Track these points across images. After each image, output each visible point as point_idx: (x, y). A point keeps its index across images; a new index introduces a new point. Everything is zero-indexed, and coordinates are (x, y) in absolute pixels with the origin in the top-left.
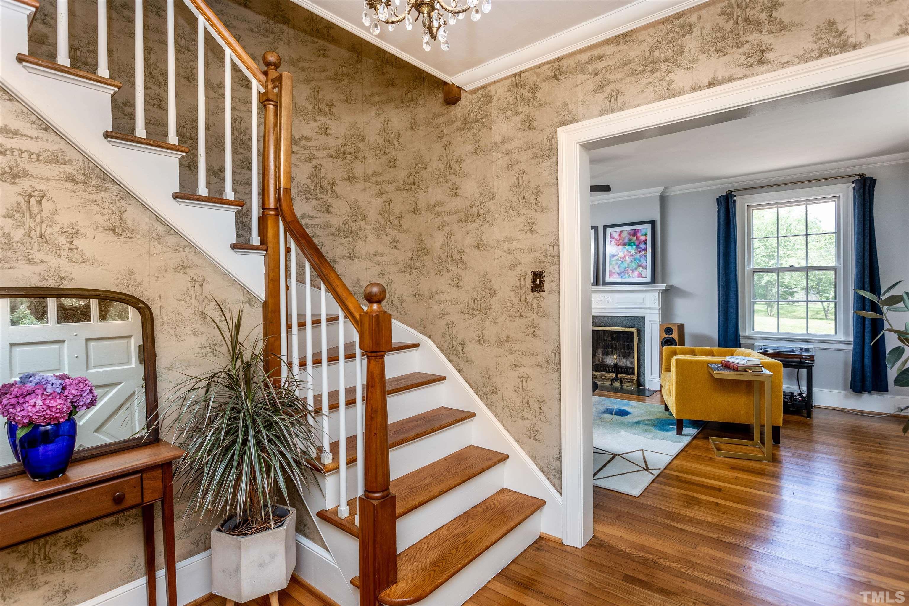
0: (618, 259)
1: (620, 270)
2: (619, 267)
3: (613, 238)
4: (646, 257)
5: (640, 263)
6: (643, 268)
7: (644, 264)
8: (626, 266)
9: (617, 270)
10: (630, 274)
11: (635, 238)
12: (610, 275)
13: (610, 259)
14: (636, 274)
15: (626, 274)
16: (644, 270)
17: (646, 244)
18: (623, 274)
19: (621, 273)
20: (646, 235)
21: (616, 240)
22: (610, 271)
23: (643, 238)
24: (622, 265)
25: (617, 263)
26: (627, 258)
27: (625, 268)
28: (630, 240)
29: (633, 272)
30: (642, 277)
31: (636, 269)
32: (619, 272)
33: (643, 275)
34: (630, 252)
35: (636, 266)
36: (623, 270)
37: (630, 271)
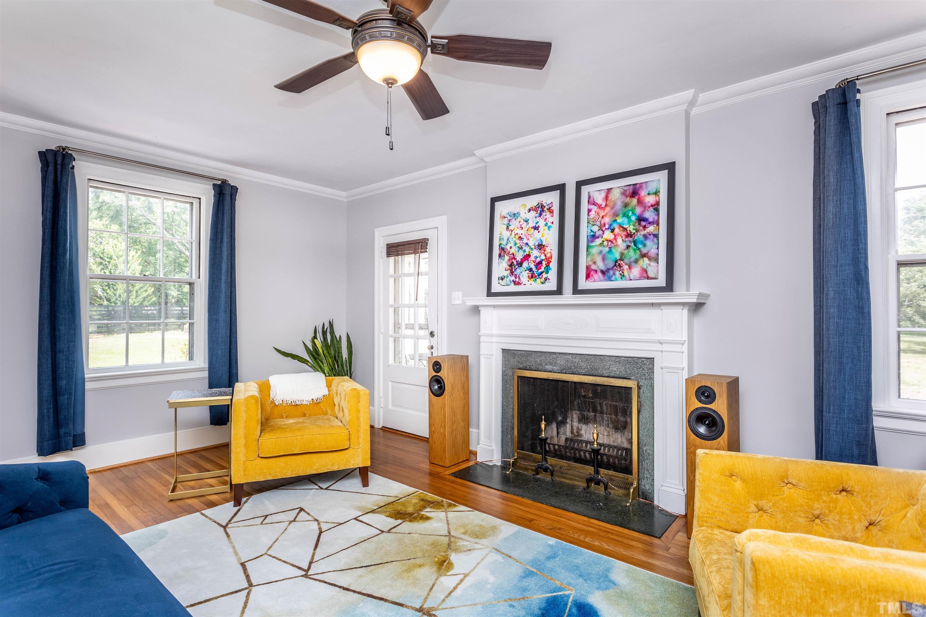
0: (602, 244)
1: (605, 265)
2: (604, 259)
3: (594, 204)
4: (656, 236)
5: (644, 251)
6: (650, 259)
7: (653, 252)
8: (618, 258)
9: (601, 265)
10: (626, 273)
11: (635, 201)
12: (588, 276)
13: (588, 247)
14: (636, 271)
15: (617, 273)
16: (653, 264)
17: (657, 210)
18: (611, 272)
19: (608, 270)
20: (656, 193)
21: (599, 207)
22: (588, 268)
23: (650, 200)
24: (610, 256)
25: (601, 252)
26: (620, 241)
27: (616, 261)
28: (626, 205)
29: (630, 267)
30: (648, 278)
31: (636, 261)
32: (603, 268)
33: (651, 274)
34: (625, 229)
35: (637, 256)
36: (611, 265)
37: (626, 267)
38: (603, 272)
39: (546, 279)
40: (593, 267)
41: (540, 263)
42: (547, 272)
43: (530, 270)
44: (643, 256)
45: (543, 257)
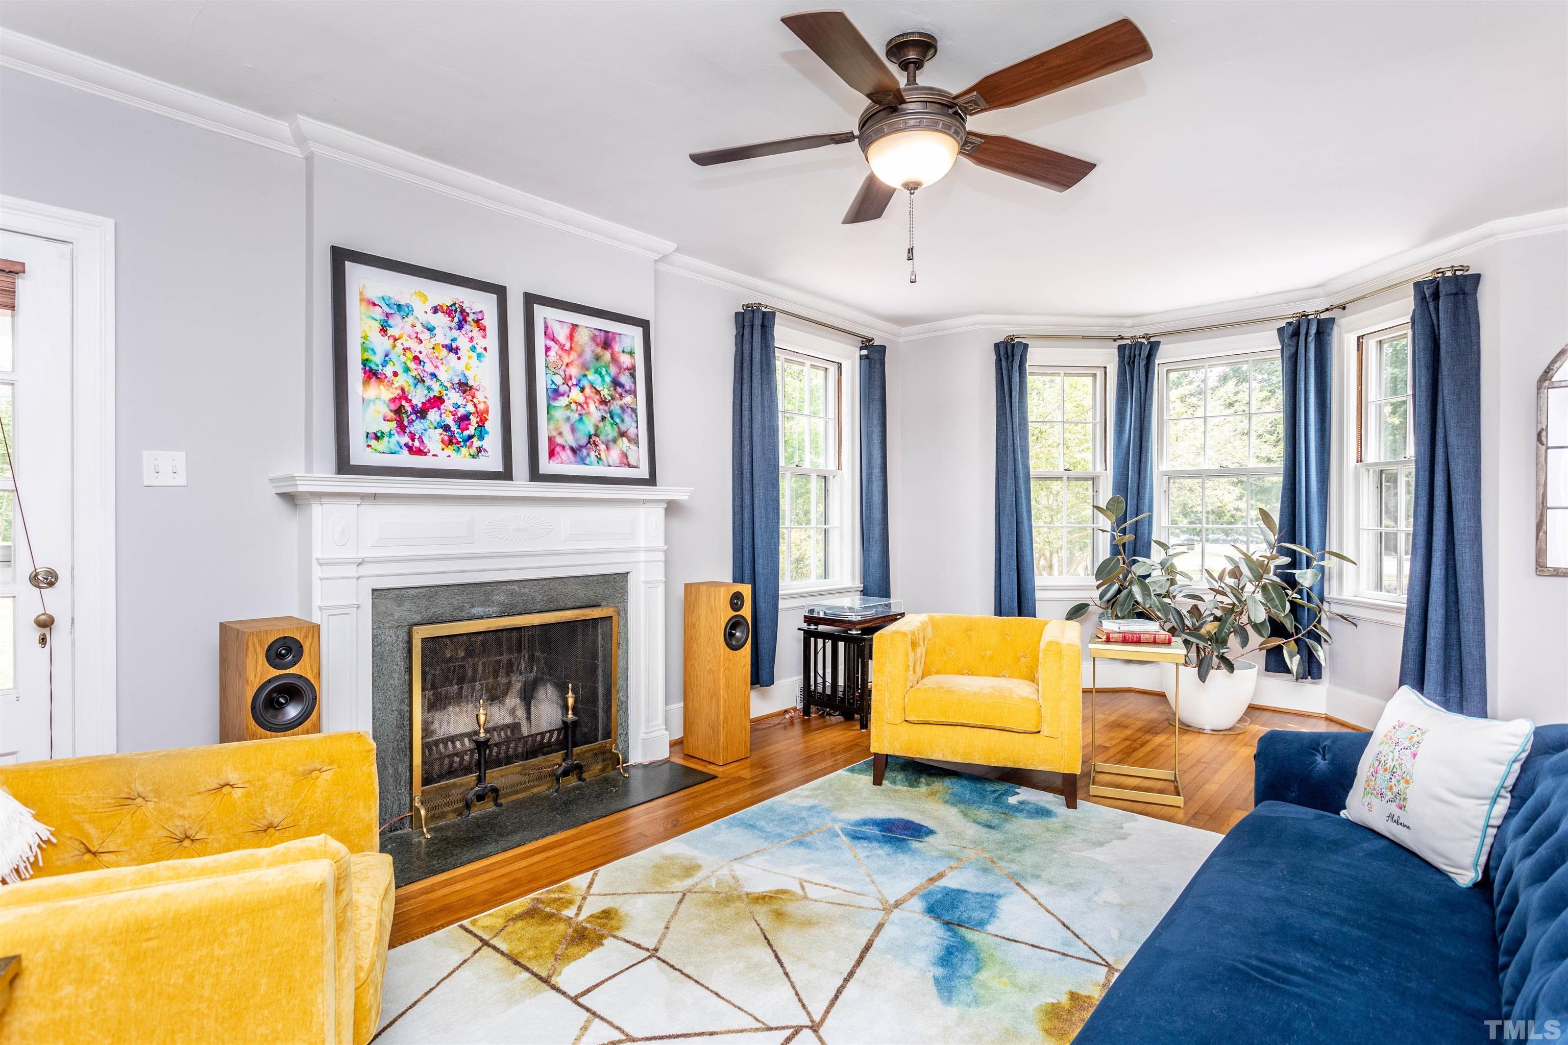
0: (568, 406)
1: (576, 441)
2: (573, 430)
3: (553, 339)
4: (634, 411)
5: (623, 428)
6: (630, 440)
7: (632, 431)
8: (593, 432)
9: (568, 439)
10: (603, 456)
11: (607, 355)
12: (552, 454)
13: (549, 406)
14: (614, 455)
15: (593, 454)
16: (633, 447)
17: (633, 376)
18: (585, 452)
19: (581, 447)
20: (631, 353)
21: (562, 347)
22: (551, 440)
23: (625, 360)
24: (580, 426)
25: (568, 419)
26: (592, 407)
27: (590, 437)
28: (598, 358)
29: (608, 448)
30: (629, 466)
31: (614, 441)
32: (574, 445)
33: (632, 461)
34: (598, 392)
35: (615, 434)
36: (584, 441)
37: (603, 447)
38: (574, 451)
39: (479, 450)
40: (559, 440)
41: (465, 418)
42: (481, 438)
43: (446, 428)
44: (623, 434)
45: (470, 408)
